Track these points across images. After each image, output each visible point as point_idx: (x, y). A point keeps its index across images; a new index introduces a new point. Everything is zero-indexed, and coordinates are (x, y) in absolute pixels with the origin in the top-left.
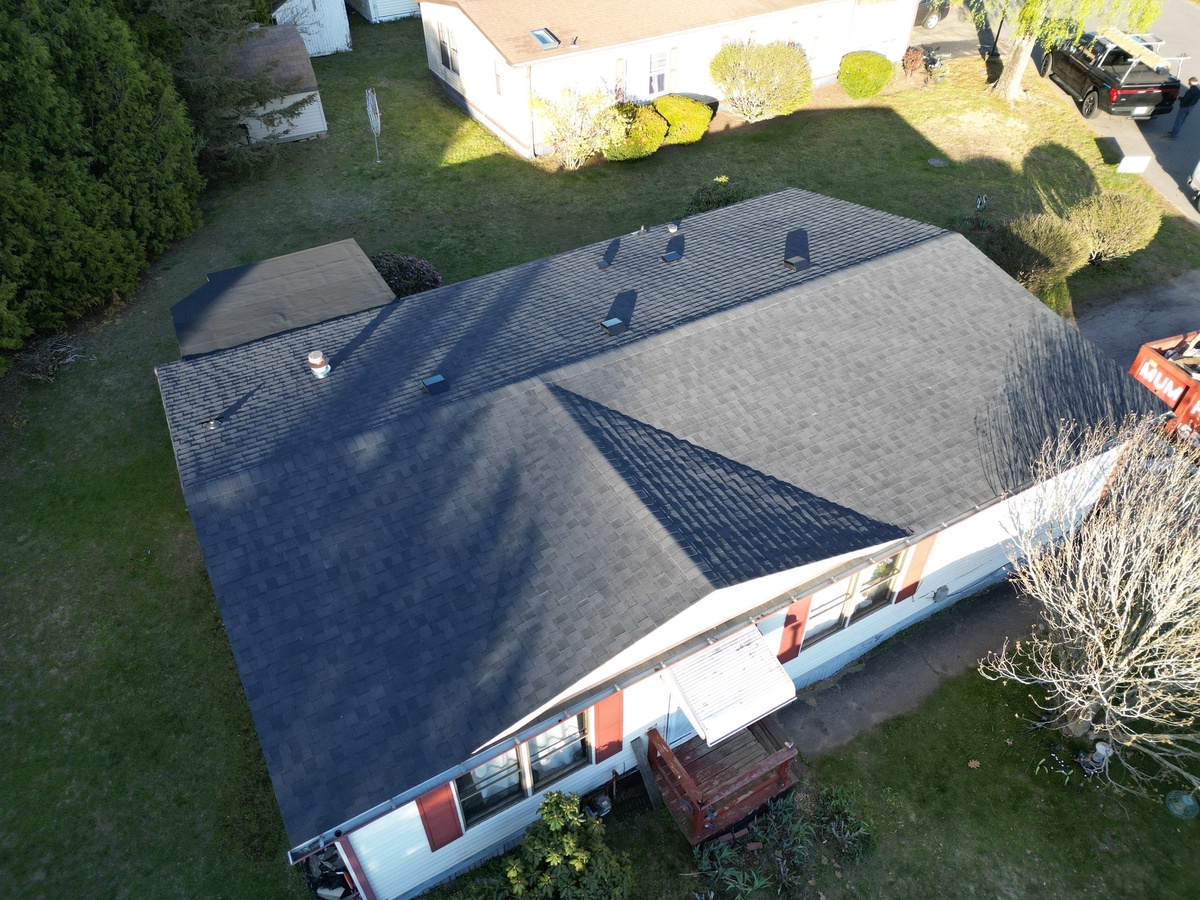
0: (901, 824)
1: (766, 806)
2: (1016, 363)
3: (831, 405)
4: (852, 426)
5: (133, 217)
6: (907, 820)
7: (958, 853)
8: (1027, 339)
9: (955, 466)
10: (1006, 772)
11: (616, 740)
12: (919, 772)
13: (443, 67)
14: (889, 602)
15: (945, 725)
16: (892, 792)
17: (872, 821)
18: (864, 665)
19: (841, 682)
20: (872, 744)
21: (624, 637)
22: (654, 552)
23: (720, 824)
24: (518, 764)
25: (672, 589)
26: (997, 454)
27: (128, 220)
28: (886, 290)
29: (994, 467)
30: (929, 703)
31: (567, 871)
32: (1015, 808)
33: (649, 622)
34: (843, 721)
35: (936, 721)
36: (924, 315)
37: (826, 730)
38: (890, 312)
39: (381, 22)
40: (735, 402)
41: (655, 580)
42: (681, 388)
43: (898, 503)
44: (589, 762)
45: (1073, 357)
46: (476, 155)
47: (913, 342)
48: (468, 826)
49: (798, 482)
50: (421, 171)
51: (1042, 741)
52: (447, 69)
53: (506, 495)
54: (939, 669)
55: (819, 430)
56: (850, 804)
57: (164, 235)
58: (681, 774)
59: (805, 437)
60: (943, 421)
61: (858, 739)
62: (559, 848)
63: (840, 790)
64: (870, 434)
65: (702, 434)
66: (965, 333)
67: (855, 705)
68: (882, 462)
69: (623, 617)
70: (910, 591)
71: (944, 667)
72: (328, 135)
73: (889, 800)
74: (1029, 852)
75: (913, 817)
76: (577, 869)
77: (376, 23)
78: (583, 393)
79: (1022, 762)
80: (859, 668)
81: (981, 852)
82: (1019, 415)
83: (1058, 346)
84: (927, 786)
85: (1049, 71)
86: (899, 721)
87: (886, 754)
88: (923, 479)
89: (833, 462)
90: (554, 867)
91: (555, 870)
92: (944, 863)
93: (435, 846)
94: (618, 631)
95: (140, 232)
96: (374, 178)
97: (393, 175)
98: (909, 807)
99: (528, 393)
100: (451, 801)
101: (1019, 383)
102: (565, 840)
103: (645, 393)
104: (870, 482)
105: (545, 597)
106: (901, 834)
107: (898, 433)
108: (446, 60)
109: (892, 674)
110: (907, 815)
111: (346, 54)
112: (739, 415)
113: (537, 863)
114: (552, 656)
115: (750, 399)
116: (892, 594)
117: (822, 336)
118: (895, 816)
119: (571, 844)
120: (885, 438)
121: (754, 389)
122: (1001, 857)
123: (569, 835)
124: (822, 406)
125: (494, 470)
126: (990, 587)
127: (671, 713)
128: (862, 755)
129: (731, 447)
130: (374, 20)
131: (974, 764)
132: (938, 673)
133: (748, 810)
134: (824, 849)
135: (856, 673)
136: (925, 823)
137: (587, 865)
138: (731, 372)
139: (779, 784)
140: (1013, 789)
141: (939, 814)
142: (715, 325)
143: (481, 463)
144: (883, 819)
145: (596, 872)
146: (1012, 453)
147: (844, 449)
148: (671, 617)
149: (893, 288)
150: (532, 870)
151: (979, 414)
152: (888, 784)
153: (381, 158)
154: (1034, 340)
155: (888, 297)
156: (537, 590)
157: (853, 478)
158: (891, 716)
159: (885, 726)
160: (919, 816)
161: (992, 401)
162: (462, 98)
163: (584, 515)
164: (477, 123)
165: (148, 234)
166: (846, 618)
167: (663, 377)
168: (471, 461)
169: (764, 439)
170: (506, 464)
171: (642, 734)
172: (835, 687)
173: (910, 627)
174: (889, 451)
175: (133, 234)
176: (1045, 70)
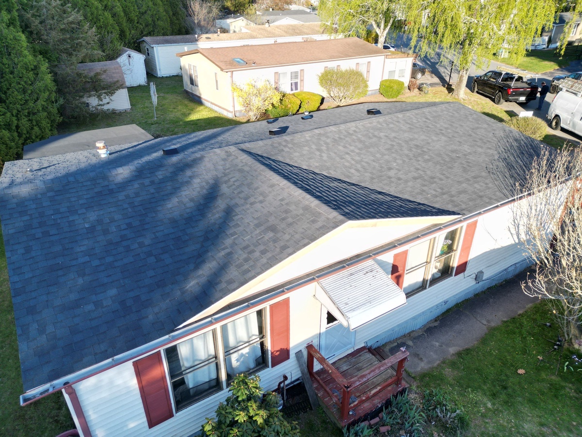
0: (483, 410)
1: (390, 401)
2: (501, 148)
3: (404, 161)
4: (418, 169)
5: (17, 127)
6: (486, 408)
7: (526, 426)
8: (504, 139)
9: (481, 186)
10: (543, 375)
11: (285, 348)
12: (487, 378)
13: (191, 85)
14: (451, 275)
15: (497, 352)
16: (472, 391)
17: (462, 408)
18: (439, 322)
19: (426, 331)
20: (453, 365)
21: (289, 250)
22: (306, 208)
23: (360, 412)
24: (216, 357)
25: (319, 224)
26: (503, 182)
27: (14, 128)
28: (424, 120)
29: (503, 187)
30: (484, 341)
31: (251, 427)
32: (556, 396)
33: (306, 241)
34: (432, 353)
35: (491, 350)
36: (447, 128)
37: (422, 359)
38: (428, 127)
39: (163, 77)
40: (349, 159)
41: (308, 221)
42: (318, 153)
43: (452, 201)
44: (266, 366)
45: (531, 145)
46: (205, 117)
47: (443, 138)
48: (178, 410)
49: (391, 192)
50: (177, 122)
51: (561, 356)
52: (192, 86)
53: (212, 194)
54: (485, 323)
55: (399, 170)
56: (446, 399)
57: (34, 138)
58: (331, 370)
59: (392, 173)
60: (468, 168)
61: (444, 362)
62: (245, 409)
63: (437, 390)
64: (429, 173)
65: (331, 172)
66: (470, 135)
67: (437, 344)
68: (438, 184)
69: (288, 241)
70: (462, 268)
71: (488, 321)
72: (131, 111)
73: (471, 396)
74: (575, 423)
75: (489, 405)
76: (259, 423)
77: (160, 77)
78: (259, 153)
79: (552, 369)
80: (436, 324)
81: (542, 425)
82: (510, 167)
83: (522, 142)
84: (494, 386)
85: (476, 89)
86: (468, 351)
87: (463, 370)
88: (464, 192)
89: (410, 184)
90: (241, 424)
91: (242, 426)
92: (518, 433)
93: (152, 423)
94: (284, 248)
95: (20, 135)
96: (152, 124)
97: (162, 123)
98: (485, 400)
99: (227, 152)
100: (163, 378)
101: (506, 155)
102: (249, 404)
103: (297, 154)
104: (434, 193)
105: (235, 239)
106: (483, 416)
107: (444, 172)
108: (192, 82)
109: (457, 326)
110: (485, 404)
111: (144, 86)
112: (352, 164)
113: (228, 422)
114: (239, 266)
115: (357, 158)
116: (453, 268)
117: (393, 135)
118: (478, 406)
119: (254, 407)
120: (438, 175)
121: (359, 154)
122: (556, 428)
123: (253, 401)
124: (400, 162)
125: (204, 184)
126: (506, 280)
127: (321, 332)
128: (448, 371)
129: (349, 177)
130: (159, 76)
131: (521, 371)
132: (485, 325)
133: (378, 402)
134: (433, 428)
135: (435, 326)
136: (498, 408)
137: (266, 421)
138: (345, 147)
139: (397, 385)
140: (551, 385)
141: (506, 403)
142: (334, 129)
143: (196, 181)
144: (469, 407)
145: (273, 426)
146: (511, 182)
147: (415, 178)
148: (321, 237)
149: (427, 119)
150: (223, 427)
151: (488, 166)
152: (468, 387)
153: (157, 118)
154: (508, 139)
155: (425, 122)
156: (230, 236)
157: (424, 191)
158: (461, 349)
159: (459, 354)
160: (493, 404)
161: (493, 161)
162: (200, 98)
163: (261, 198)
164: (207, 107)
165: (25, 137)
166: (427, 280)
167: (306, 148)
168: (190, 180)
169: (368, 175)
170: (211, 182)
171: (303, 348)
172: (423, 334)
173: (463, 301)
174: (441, 180)
175: (16, 134)
176: (474, 89)
